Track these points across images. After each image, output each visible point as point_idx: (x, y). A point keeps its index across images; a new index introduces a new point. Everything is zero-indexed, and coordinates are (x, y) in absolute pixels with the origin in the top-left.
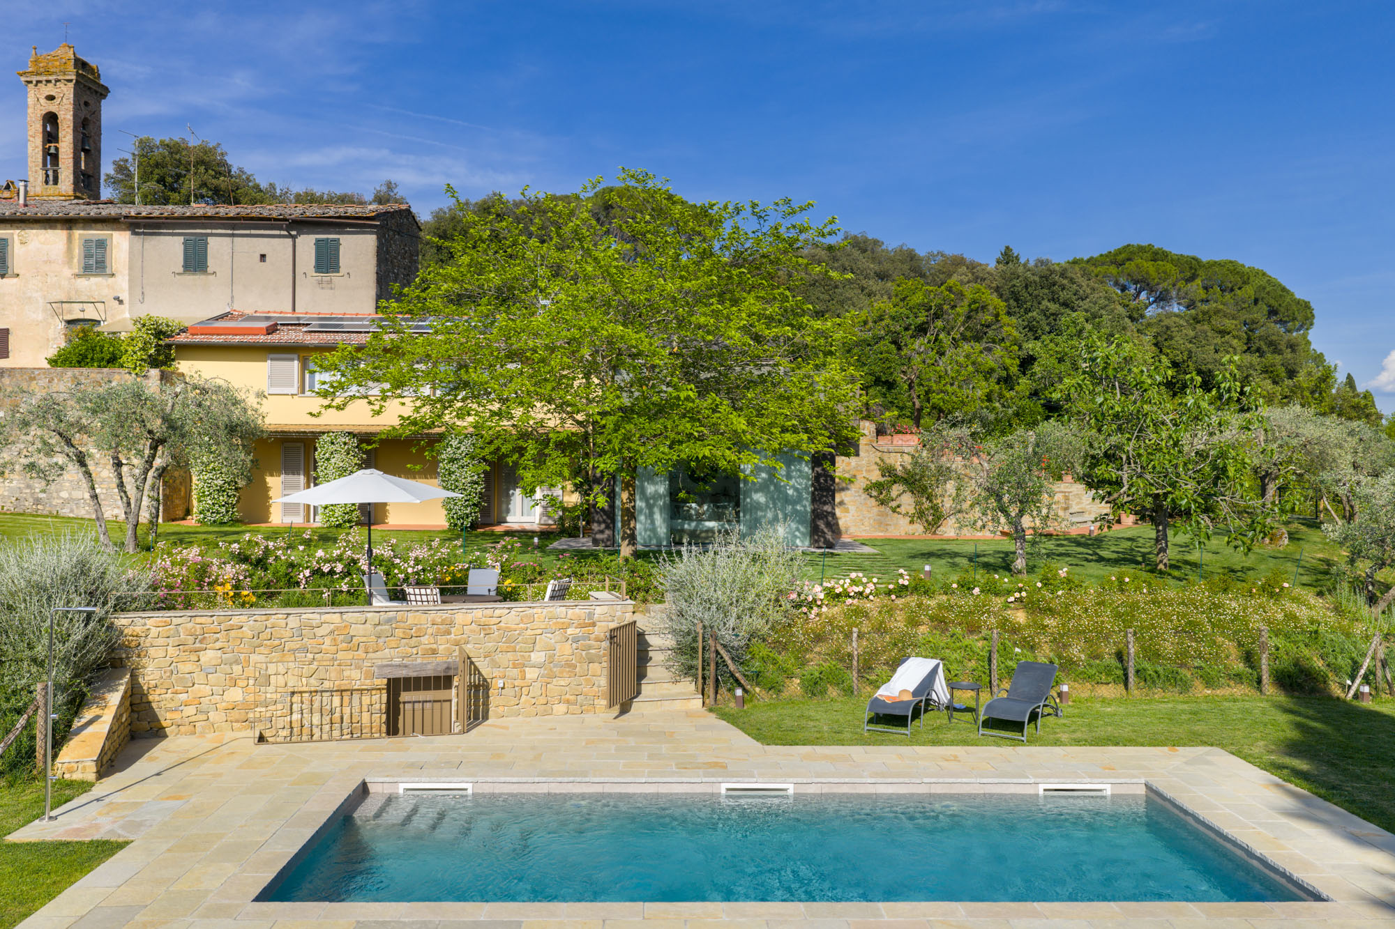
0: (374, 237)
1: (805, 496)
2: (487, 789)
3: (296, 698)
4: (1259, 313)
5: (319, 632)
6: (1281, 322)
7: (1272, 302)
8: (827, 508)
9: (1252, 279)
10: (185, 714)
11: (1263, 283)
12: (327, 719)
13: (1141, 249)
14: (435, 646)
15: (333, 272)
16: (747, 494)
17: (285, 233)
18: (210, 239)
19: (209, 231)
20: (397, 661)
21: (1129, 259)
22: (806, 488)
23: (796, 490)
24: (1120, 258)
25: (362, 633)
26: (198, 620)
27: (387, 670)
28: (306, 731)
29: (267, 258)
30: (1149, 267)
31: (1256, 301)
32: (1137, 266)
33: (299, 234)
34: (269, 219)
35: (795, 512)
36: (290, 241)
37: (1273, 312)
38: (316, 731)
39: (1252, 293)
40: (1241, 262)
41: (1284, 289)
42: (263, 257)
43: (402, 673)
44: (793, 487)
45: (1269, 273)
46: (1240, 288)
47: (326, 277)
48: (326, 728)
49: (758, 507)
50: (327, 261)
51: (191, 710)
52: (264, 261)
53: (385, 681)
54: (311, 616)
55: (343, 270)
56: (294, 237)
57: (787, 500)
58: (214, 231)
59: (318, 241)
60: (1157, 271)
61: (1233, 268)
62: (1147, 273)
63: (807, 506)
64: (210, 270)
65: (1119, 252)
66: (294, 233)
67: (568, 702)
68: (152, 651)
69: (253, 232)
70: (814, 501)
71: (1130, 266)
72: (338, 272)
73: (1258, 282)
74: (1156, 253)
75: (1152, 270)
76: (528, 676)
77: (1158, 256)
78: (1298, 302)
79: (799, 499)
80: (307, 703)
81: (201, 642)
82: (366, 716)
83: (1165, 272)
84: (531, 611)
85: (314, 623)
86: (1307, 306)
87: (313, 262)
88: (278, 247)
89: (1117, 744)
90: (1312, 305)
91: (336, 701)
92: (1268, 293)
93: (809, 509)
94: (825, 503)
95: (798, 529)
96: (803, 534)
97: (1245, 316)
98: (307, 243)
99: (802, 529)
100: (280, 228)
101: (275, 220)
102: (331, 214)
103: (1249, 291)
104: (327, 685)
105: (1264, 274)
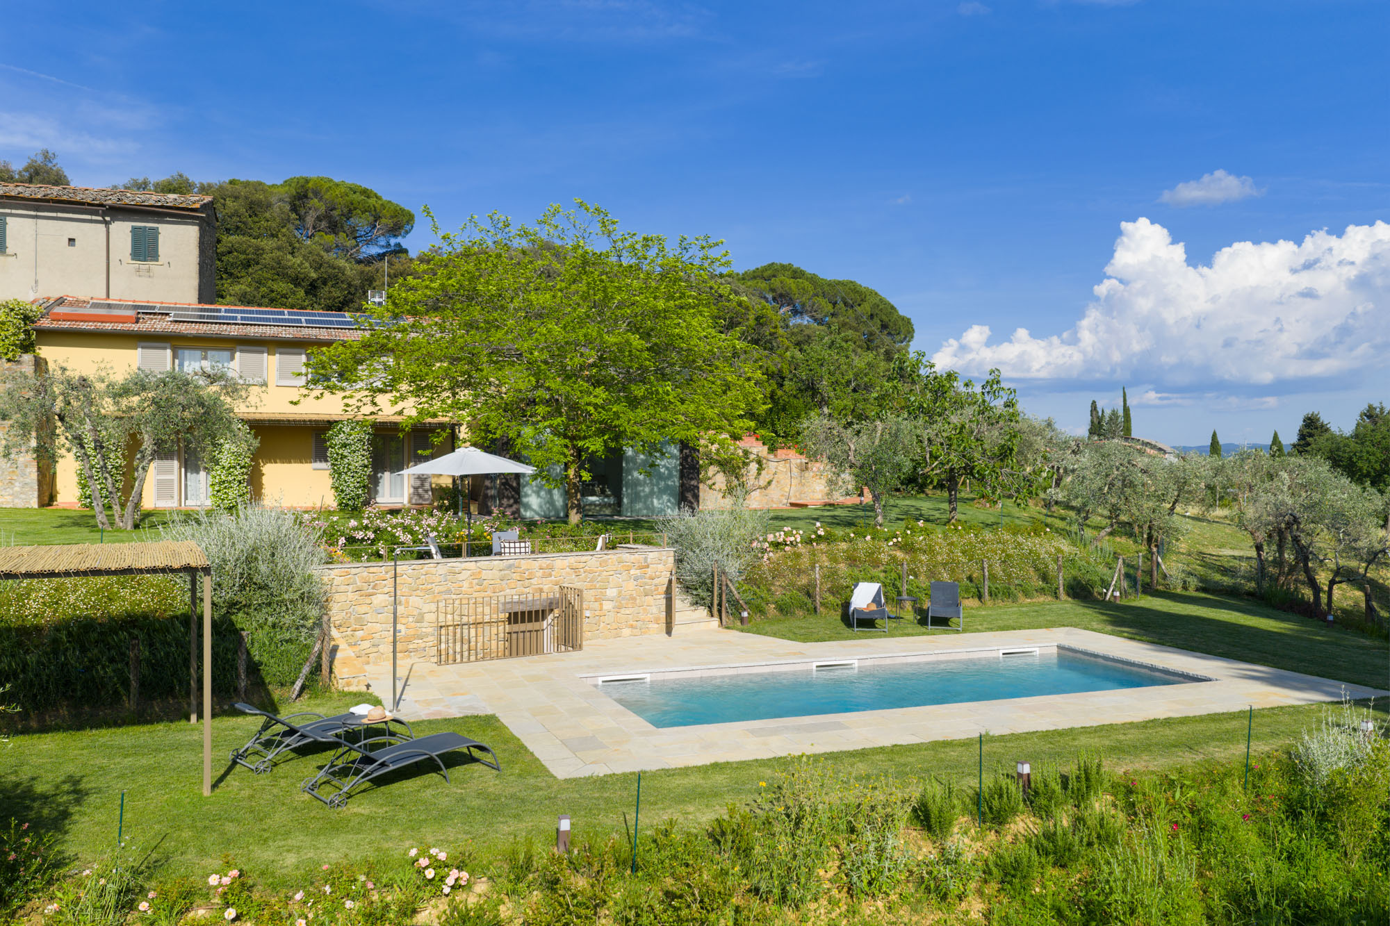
0: (196, 228)
1: (675, 473)
2: (660, 677)
3: (443, 631)
4: (875, 327)
5: (461, 577)
6: (889, 334)
7: (884, 317)
8: (694, 483)
9: (868, 297)
10: (362, 647)
11: (877, 301)
12: (466, 647)
13: (783, 267)
14: (541, 586)
15: (151, 260)
16: (629, 472)
17: (100, 218)
18: (9, 219)
19: (8, 211)
20: (516, 598)
21: (774, 276)
22: (675, 467)
23: (667, 468)
24: (766, 274)
25: (490, 577)
26: (372, 570)
27: (508, 606)
28: (451, 658)
29: (76, 242)
30: (791, 283)
31: (872, 316)
32: (782, 282)
33: (113, 220)
34: (83, 204)
35: (667, 487)
36: (102, 226)
37: (884, 326)
38: (458, 657)
39: (869, 309)
40: (859, 282)
41: (892, 307)
42: (72, 241)
43: (519, 609)
44: (664, 466)
45: (880, 293)
46: (859, 305)
47: (144, 265)
48: (466, 654)
49: (637, 483)
50: (145, 249)
51: (366, 644)
52: (74, 245)
53: (507, 615)
54: (454, 564)
55: (162, 259)
56: (107, 223)
57: (661, 477)
58: (14, 211)
59: (134, 228)
60: (798, 286)
61: (853, 288)
62: (790, 288)
63: (675, 482)
64: (8, 251)
65: (765, 269)
66: (108, 219)
67: (632, 626)
68: (337, 596)
69: (60, 215)
70: (682, 476)
71: (776, 282)
72: (157, 260)
73: (873, 300)
74: (795, 272)
75: (793, 286)
76: (604, 607)
77: (797, 274)
78: (903, 319)
79: (670, 476)
80: (451, 634)
81: (373, 588)
82: (494, 643)
83: (804, 289)
84: (606, 557)
85: (457, 570)
86: (908, 322)
87: (129, 250)
88: (90, 232)
89: (1015, 629)
90: (913, 321)
91: (473, 631)
92: (881, 310)
93: (677, 484)
94: (692, 479)
95: (669, 501)
96: (672, 503)
97: (863, 329)
98: (122, 230)
99: (672, 500)
100: (96, 213)
101: (89, 204)
102: (151, 202)
103: (866, 308)
104: (465, 619)
105: (876, 294)
